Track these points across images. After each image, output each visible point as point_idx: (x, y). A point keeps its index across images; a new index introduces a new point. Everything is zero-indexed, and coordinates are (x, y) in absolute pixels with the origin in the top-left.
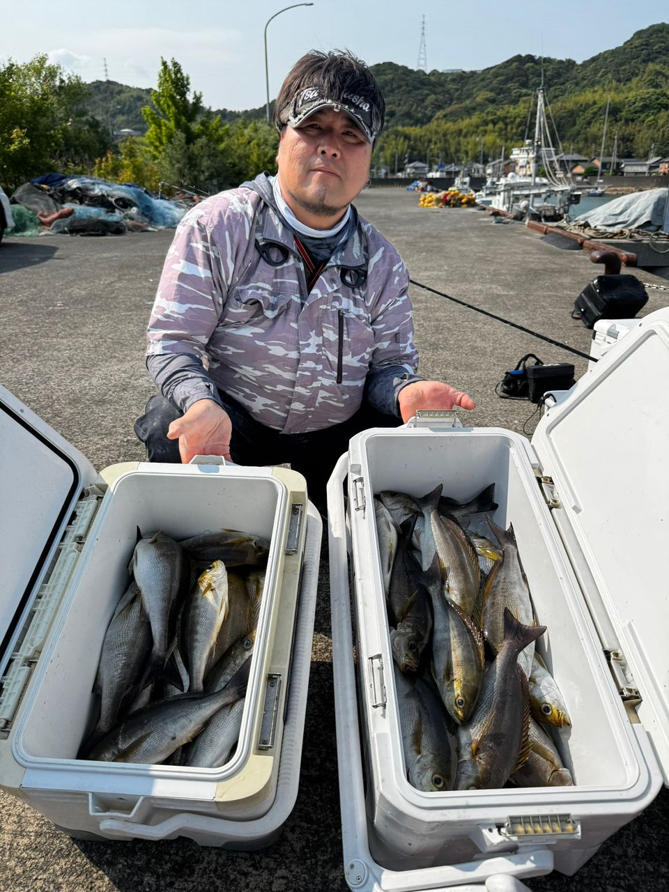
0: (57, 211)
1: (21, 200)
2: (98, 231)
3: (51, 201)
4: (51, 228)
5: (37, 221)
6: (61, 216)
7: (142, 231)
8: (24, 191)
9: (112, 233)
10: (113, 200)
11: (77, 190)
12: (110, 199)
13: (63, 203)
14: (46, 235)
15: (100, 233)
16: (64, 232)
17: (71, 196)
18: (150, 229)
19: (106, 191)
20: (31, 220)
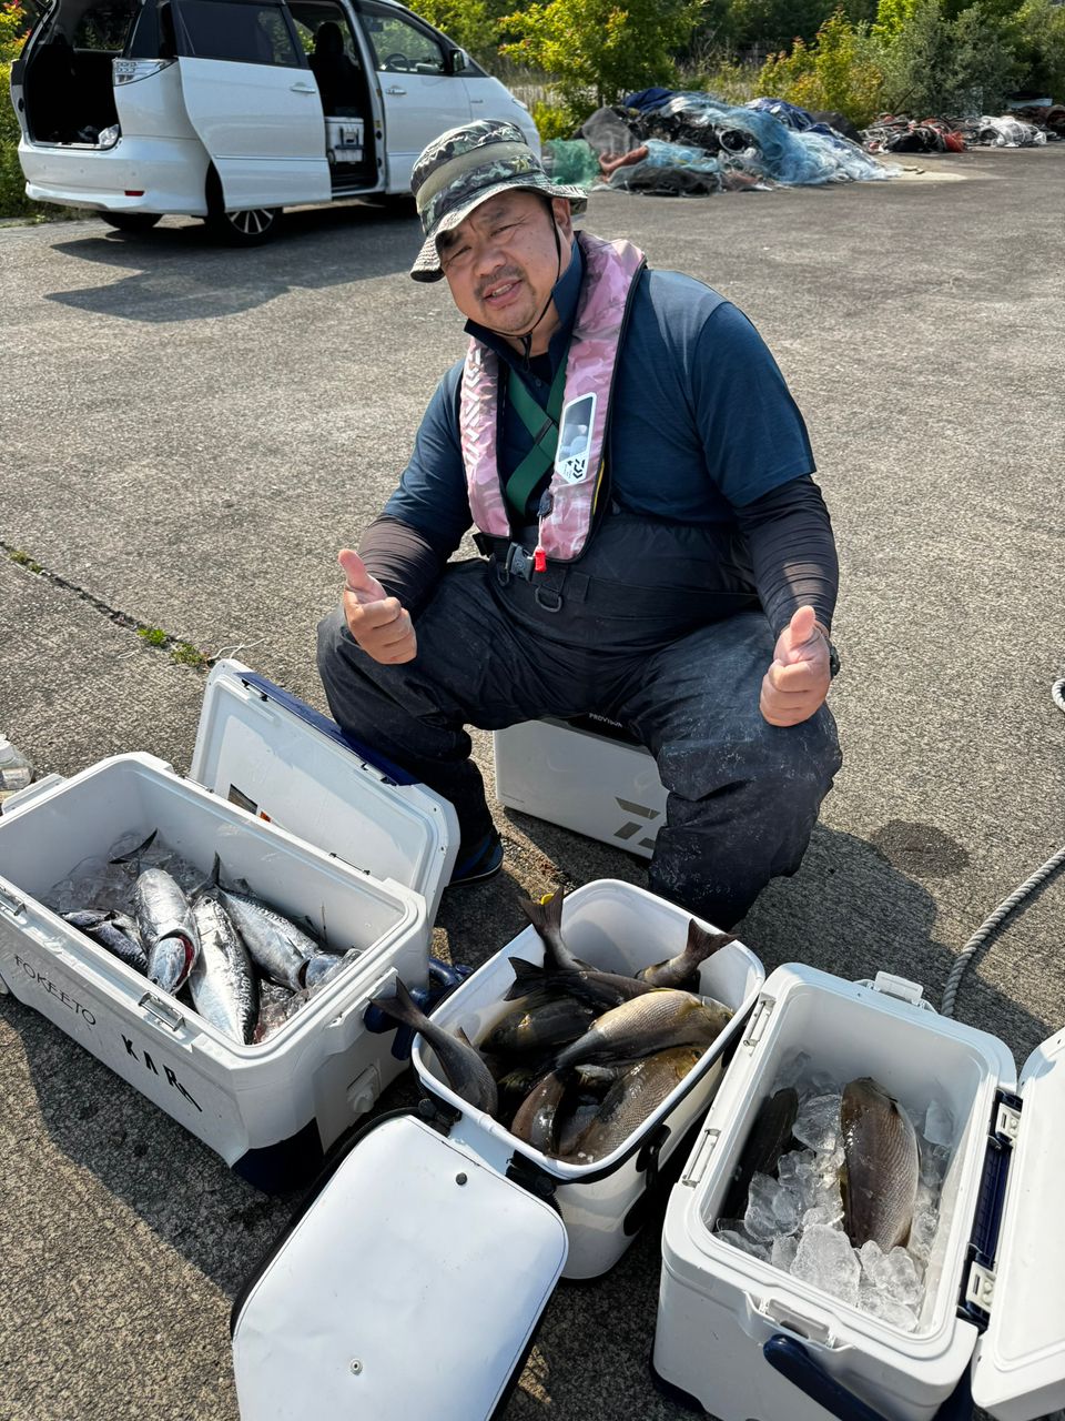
0: (631, 149)
1: (588, 133)
2: (668, 188)
3: (628, 134)
4: (609, 180)
5: (596, 168)
6: (629, 162)
7: (744, 190)
8: (598, 118)
9: (688, 193)
10: (720, 134)
11: (677, 118)
12: (717, 133)
13: (647, 137)
14: (601, 190)
15: (670, 191)
16: (623, 187)
17: (662, 126)
18: (760, 186)
19: (717, 119)
20: (590, 165)
